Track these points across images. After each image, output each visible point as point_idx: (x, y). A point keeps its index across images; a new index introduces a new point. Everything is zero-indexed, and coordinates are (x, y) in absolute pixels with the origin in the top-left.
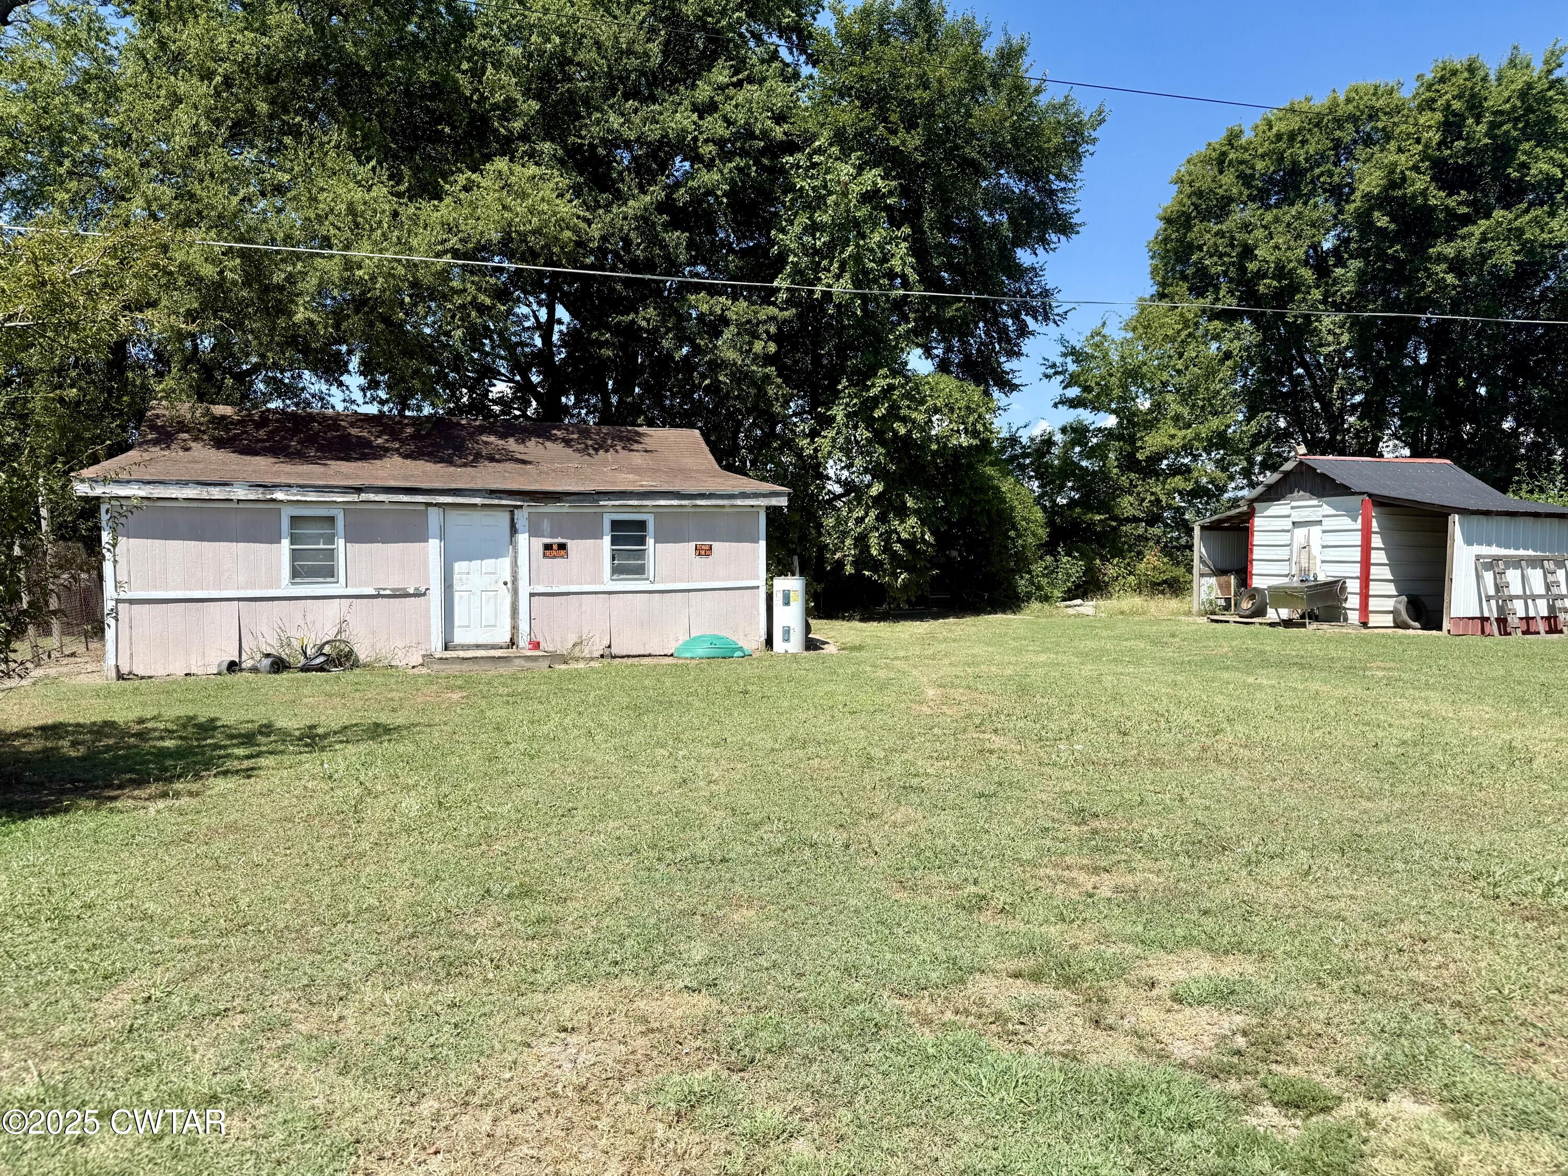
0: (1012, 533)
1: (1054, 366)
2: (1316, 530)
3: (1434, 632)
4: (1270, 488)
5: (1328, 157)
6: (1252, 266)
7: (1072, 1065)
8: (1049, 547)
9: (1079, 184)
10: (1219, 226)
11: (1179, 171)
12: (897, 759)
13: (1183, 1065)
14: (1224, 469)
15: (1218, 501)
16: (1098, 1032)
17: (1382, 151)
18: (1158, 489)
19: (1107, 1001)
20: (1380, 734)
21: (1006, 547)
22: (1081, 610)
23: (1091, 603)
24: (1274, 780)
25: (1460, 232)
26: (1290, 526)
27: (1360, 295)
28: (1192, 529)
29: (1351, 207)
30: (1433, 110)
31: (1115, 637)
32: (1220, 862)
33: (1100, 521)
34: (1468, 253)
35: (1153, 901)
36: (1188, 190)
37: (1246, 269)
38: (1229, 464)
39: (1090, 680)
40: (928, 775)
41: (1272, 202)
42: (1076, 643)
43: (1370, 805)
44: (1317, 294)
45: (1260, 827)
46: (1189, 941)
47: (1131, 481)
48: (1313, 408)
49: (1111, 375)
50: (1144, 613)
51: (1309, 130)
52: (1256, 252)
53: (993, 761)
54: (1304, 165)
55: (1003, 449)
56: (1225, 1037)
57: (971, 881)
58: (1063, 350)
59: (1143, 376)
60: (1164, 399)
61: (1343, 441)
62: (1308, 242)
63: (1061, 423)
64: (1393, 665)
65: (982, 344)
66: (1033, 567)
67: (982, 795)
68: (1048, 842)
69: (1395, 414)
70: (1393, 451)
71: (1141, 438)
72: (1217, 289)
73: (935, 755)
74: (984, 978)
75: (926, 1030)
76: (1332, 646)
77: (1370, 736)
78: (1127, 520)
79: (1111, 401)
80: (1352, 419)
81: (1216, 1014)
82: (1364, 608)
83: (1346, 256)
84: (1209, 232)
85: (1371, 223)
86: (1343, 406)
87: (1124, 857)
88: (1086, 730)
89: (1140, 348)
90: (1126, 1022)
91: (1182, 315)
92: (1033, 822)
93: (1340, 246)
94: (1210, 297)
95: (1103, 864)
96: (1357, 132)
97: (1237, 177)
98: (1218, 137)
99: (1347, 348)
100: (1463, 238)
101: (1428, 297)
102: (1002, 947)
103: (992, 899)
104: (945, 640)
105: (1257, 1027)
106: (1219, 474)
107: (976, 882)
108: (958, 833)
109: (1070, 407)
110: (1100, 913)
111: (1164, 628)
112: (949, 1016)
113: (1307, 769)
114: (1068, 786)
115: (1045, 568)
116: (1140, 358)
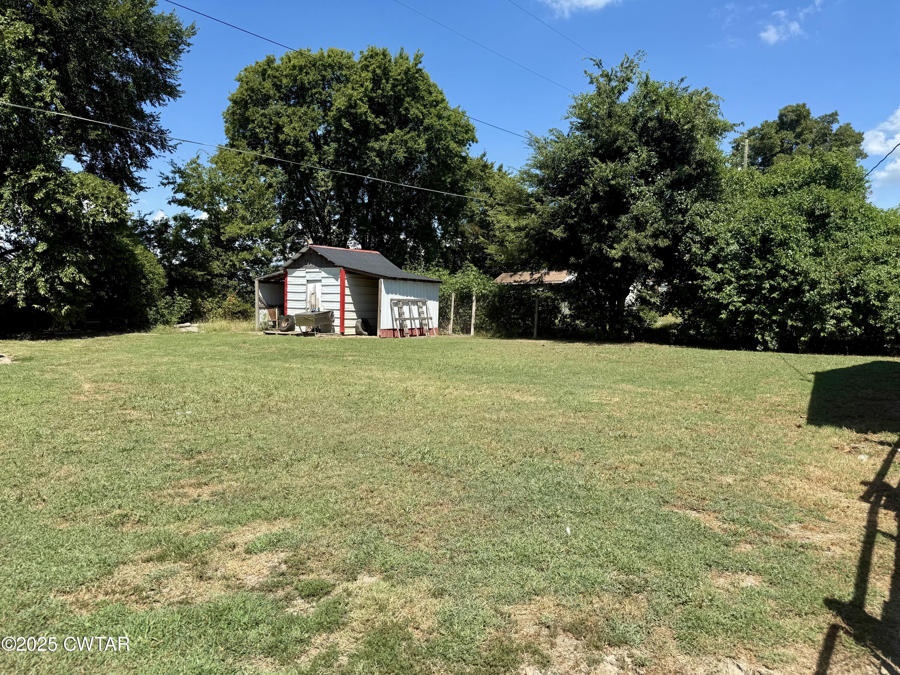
0: (143, 281)
1: (167, 178)
2: (318, 285)
3: (374, 337)
4: (295, 261)
5: (319, 84)
6: (282, 137)
7: (186, 607)
8: (169, 291)
9: (178, 69)
10: (263, 111)
11: (240, 74)
12: (61, 434)
13: (253, 589)
14: (271, 249)
15: (268, 267)
16: (202, 583)
17: (345, 87)
18: (234, 258)
19: (207, 563)
20: (351, 389)
21: (139, 290)
22: (190, 329)
23: (196, 325)
24: (300, 418)
25: (381, 137)
26: (305, 282)
27: (336, 162)
28: (254, 282)
29: (331, 114)
30: (368, 71)
31: (211, 345)
32: (271, 468)
33: (201, 275)
34: (385, 148)
35: (234, 497)
36: (246, 86)
37: (279, 138)
38: (273, 247)
39: (195, 371)
40: (85, 442)
41: (292, 103)
42: (187, 349)
43: (347, 426)
44: (315, 158)
45: (293, 446)
46: (255, 516)
47: (218, 252)
48: (315, 220)
49: (204, 188)
50: (228, 330)
51: (310, 67)
52: (284, 129)
53: (132, 428)
54: (307, 86)
55: (135, 227)
56: (276, 567)
57: (117, 506)
58: (173, 169)
59: (223, 191)
60: (235, 206)
61: (330, 238)
62: (310, 129)
63: (174, 214)
64: (356, 353)
65: (118, 158)
66: (158, 303)
67: (124, 450)
68: (169, 473)
69: (354, 227)
70: (354, 246)
71: (223, 228)
72: (263, 147)
73: (90, 428)
74: (126, 567)
75: (84, 612)
76: (327, 345)
77: (346, 390)
78: (217, 276)
79: (204, 204)
80: (334, 228)
81: (270, 555)
82: (342, 326)
83: (329, 140)
84: (258, 113)
85: (341, 125)
86: (330, 220)
87: (216, 475)
88: (193, 402)
89: (220, 174)
90: (218, 572)
91: (244, 158)
92: (159, 462)
93: (326, 134)
94: (260, 151)
95: (204, 481)
96: (334, 75)
97: (273, 85)
98: (262, 60)
99: (331, 190)
100: (382, 141)
101: (368, 168)
102: (138, 544)
103: (131, 515)
104: (97, 350)
105: (292, 557)
106: (268, 251)
107: (120, 507)
108: (107, 477)
109: (179, 205)
110: (202, 510)
111: (240, 338)
112: (101, 598)
113: (316, 410)
114: (182, 437)
115: (166, 304)
116: (221, 180)
